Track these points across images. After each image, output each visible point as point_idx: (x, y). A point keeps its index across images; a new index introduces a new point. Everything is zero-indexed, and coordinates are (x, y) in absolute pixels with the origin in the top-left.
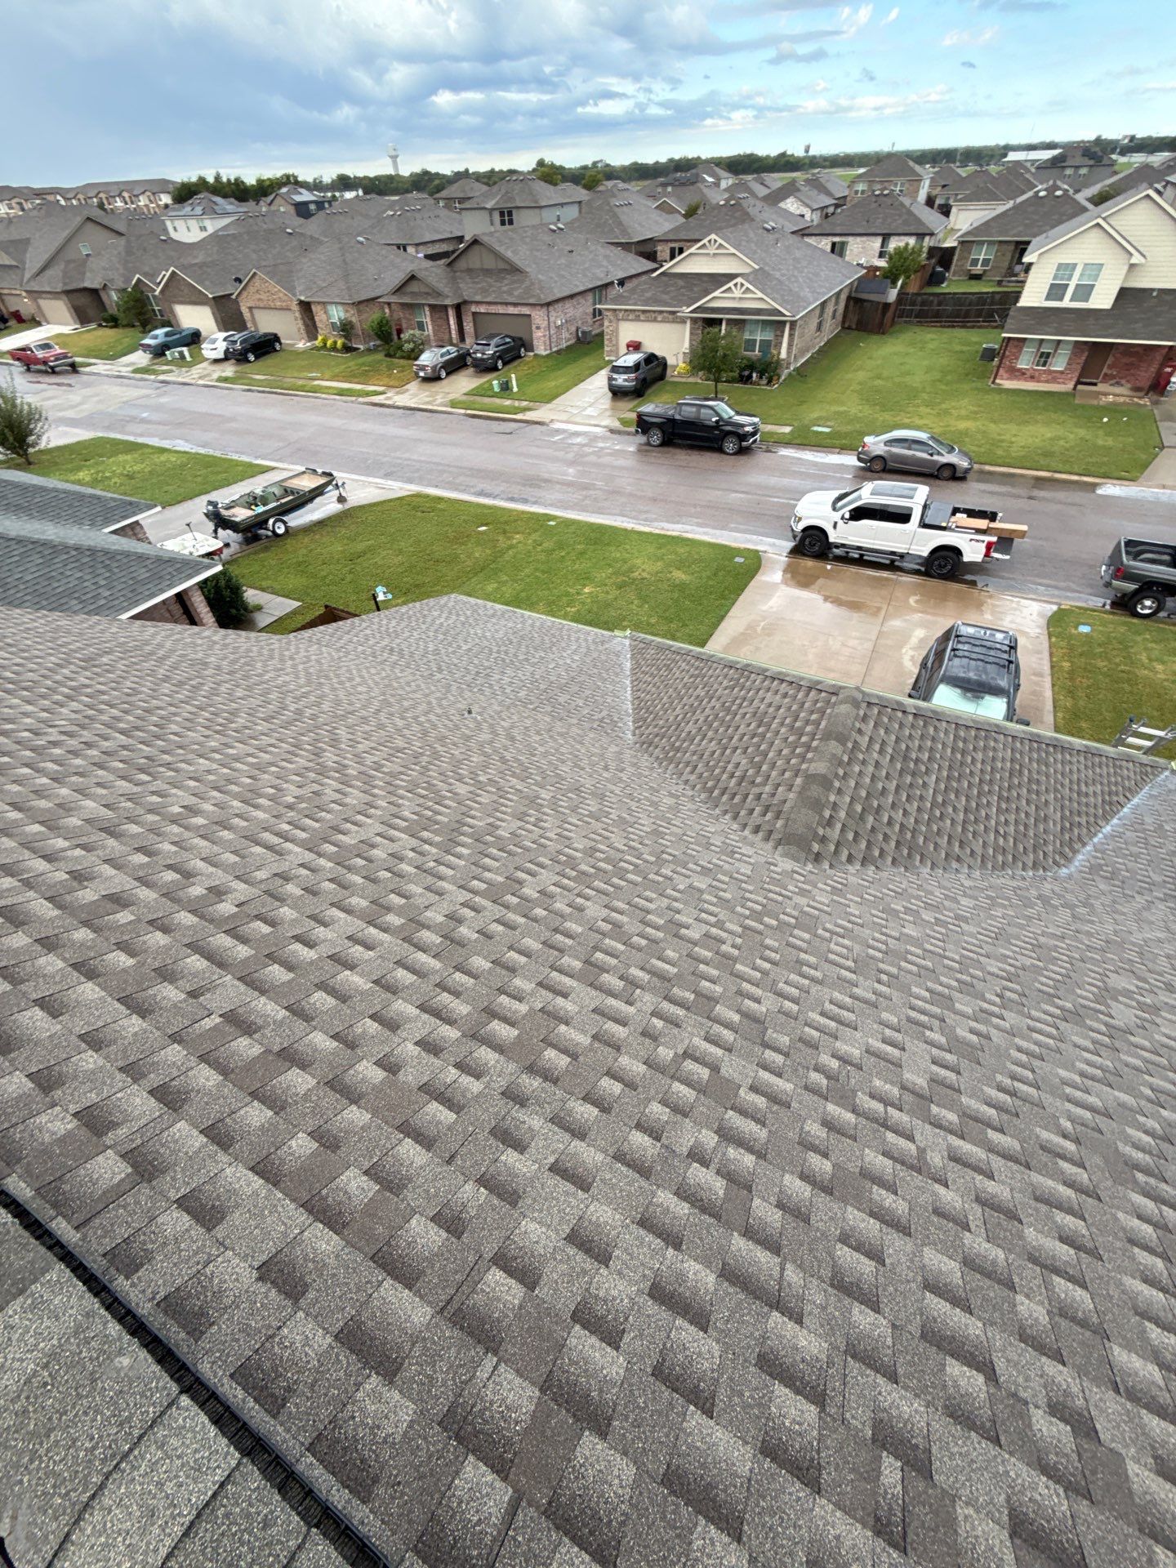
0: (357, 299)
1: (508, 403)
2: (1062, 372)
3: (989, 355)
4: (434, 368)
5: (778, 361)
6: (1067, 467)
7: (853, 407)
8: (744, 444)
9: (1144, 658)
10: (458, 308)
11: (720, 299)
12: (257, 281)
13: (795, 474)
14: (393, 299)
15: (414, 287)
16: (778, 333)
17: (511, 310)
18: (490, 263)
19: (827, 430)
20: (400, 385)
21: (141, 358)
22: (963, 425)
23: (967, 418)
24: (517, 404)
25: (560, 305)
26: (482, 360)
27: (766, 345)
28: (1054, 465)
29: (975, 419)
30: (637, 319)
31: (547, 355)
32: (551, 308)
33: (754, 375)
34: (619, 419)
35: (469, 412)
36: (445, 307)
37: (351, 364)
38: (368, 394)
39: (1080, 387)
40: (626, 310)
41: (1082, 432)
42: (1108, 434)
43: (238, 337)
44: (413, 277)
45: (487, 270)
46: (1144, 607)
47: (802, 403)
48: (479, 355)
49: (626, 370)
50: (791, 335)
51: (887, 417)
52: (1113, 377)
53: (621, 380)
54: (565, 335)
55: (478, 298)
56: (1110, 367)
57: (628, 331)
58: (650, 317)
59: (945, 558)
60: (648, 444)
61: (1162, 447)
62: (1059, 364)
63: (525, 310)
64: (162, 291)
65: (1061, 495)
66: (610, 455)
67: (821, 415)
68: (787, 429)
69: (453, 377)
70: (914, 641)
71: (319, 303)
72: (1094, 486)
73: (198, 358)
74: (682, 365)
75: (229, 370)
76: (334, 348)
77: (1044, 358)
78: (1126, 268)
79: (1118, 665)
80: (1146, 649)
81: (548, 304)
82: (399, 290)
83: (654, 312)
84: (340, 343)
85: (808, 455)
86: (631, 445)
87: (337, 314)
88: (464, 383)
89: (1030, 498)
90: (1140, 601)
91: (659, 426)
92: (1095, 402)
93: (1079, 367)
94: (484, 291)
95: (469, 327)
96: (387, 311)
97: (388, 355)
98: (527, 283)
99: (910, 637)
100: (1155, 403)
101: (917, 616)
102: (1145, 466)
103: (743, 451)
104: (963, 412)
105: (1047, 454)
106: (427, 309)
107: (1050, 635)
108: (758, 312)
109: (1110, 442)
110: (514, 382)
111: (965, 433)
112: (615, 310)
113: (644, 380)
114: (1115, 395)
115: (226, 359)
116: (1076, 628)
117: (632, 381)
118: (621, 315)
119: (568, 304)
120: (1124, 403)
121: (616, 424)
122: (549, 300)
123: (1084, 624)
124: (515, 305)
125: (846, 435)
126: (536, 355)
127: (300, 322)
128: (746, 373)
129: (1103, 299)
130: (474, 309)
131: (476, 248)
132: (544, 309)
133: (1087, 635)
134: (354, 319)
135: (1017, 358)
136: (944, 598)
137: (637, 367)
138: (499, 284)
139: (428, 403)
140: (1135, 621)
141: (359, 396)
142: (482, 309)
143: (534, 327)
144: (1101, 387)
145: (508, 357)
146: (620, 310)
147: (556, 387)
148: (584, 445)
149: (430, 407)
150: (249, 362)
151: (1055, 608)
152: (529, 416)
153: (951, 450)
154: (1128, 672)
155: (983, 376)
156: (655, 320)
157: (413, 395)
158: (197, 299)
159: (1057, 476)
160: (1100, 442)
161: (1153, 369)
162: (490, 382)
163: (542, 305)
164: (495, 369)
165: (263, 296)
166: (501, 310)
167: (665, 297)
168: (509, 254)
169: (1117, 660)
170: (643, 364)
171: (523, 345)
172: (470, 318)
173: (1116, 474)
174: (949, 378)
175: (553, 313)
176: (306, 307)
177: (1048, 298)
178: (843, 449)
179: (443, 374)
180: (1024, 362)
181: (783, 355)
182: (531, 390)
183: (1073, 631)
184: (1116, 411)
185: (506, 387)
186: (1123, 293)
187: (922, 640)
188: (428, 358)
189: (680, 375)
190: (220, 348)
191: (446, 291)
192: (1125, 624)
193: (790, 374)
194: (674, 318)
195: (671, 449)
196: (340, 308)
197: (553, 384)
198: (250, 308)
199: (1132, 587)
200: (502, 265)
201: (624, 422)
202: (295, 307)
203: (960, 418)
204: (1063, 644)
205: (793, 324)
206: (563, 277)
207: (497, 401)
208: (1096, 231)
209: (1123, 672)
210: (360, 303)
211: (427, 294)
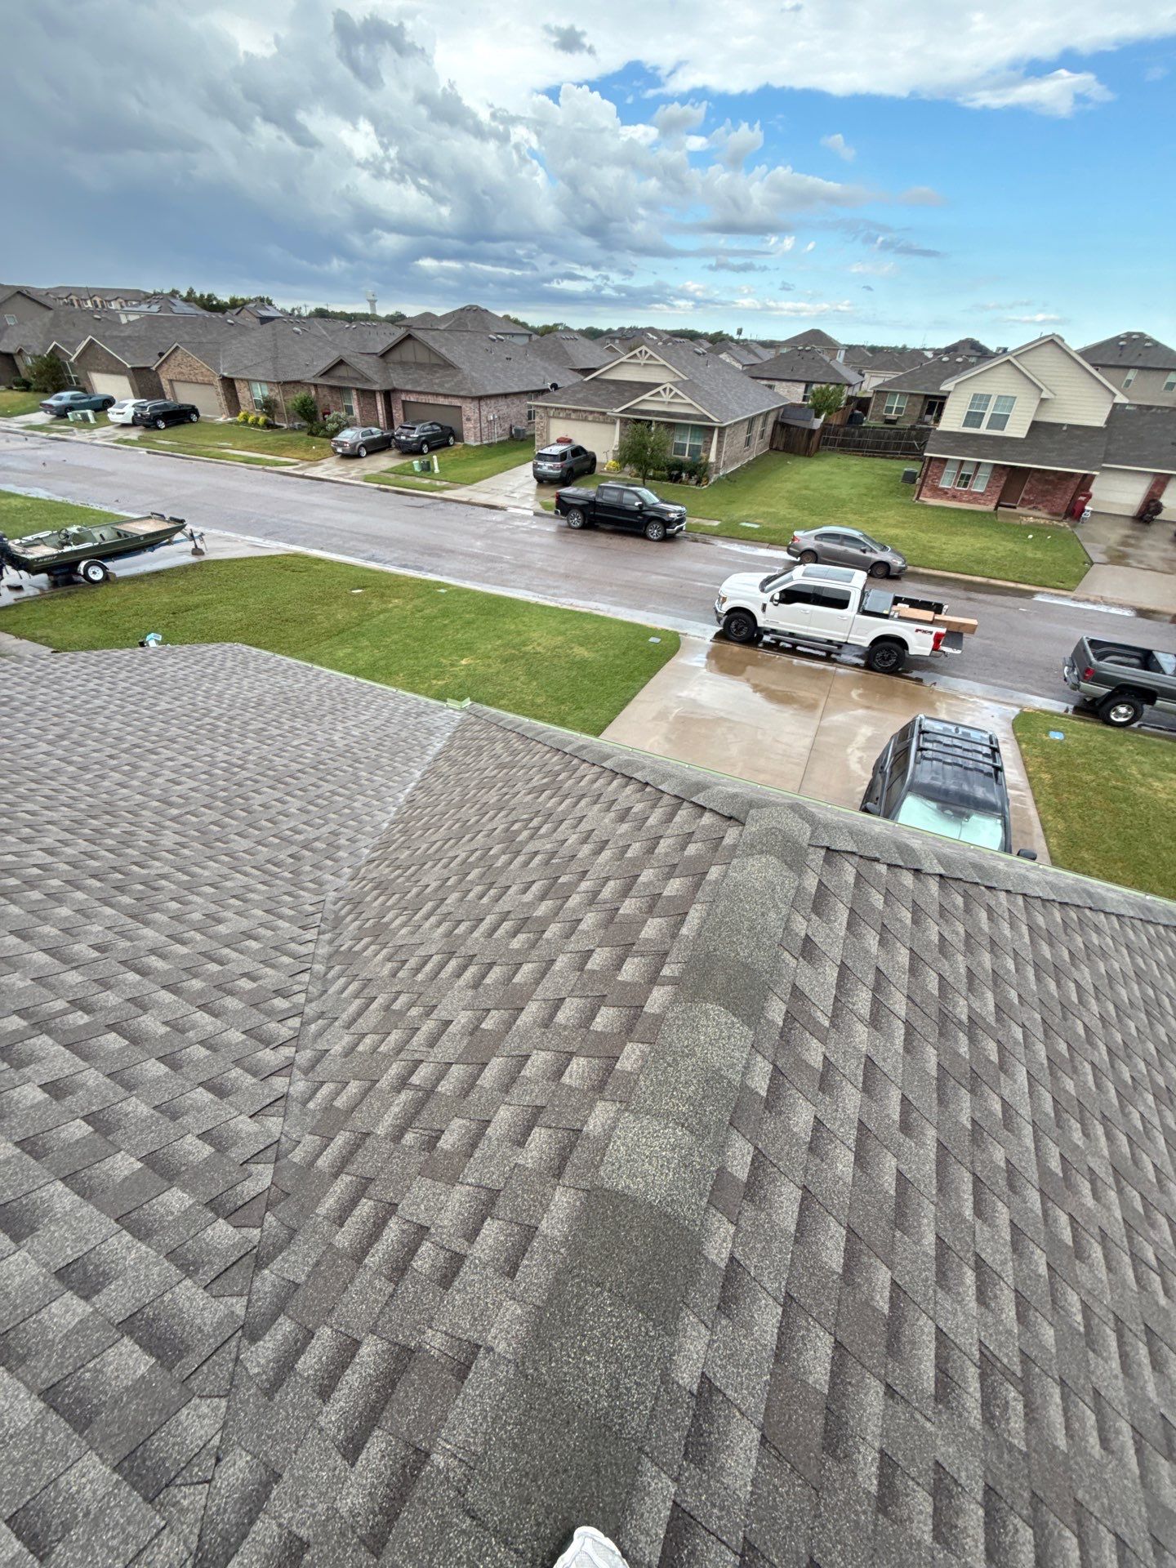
0: (282, 378)
1: (427, 481)
2: (982, 494)
3: (909, 478)
4: (353, 446)
5: (707, 464)
6: (1002, 574)
7: (782, 510)
8: (669, 530)
9: (1134, 770)
10: (388, 395)
11: (649, 403)
12: (179, 354)
13: (721, 562)
14: (320, 381)
15: (342, 371)
16: (707, 439)
17: (441, 401)
18: (423, 357)
19: (756, 526)
20: (315, 461)
21: (41, 418)
22: (893, 532)
23: (895, 526)
24: (438, 483)
25: (493, 401)
26: (406, 442)
27: (695, 450)
28: (988, 571)
29: (903, 528)
30: (568, 418)
31: (477, 447)
32: (482, 403)
33: (684, 475)
34: (541, 503)
35: (382, 486)
36: (373, 392)
37: (270, 439)
38: (277, 464)
39: (1000, 508)
40: (557, 408)
41: (1011, 546)
42: (1037, 548)
43: (148, 404)
44: (341, 363)
45: (421, 364)
46: (1118, 714)
47: (731, 502)
48: (403, 438)
49: (553, 458)
50: (720, 442)
51: (816, 519)
52: (1030, 502)
53: (546, 467)
54: (497, 430)
55: (409, 387)
56: (1028, 493)
57: (559, 428)
58: (581, 416)
59: (889, 650)
60: (570, 526)
61: (1092, 563)
62: (979, 486)
63: (456, 402)
64: (77, 359)
65: (1000, 599)
66: (527, 532)
67: (750, 512)
68: (716, 523)
69: (374, 457)
70: (860, 740)
71: (242, 380)
72: (1032, 594)
73: (102, 422)
74: (611, 462)
75: (134, 434)
76: (255, 424)
77: (965, 480)
78: (1037, 402)
79: (1108, 780)
80: (1135, 762)
81: (480, 398)
82: (326, 373)
83: (585, 411)
84: (262, 419)
85: (736, 548)
86: (551, 526)
87: (260, 392)
88: (386, 462)
89: (969, 599)
90: (1113, 707)
91: (581, 509)
92: (1018, 522)
93: (999, 491)
94: (416, 382)
95: (398, 414)
96: (313, 392)
97: (311, 434)
98: (460, 377)
99: (855, 735)
100: (1074, 526)
101: (860, 712)
102: (1079, 578)
103: (667, 538)
104: (891, 521)
105: (979, 562)
106: (354, 393)
107: (1019, 741)
108: (687, 416)
109: (1039, 555)
110: (436, 463)
111: (896, 538)
112: (546, 407)
113: (570, 470)
114: (1035, 517)
115: (134, 424)
116: (1047, 734)
117: (558, 469)
118: (551, 413)
119: (502, 402)
120: (1045, 525)
121: (539, 508)
122: (480, 394)
123: (1055, 730)
124: (446, 396)
125: (775, 532)
126: (465, 445)
127: (222, 398)
128: (675, 473)
129: (1017, 428)
130: (403, 397)
131: (410, 344)
132: (476, 403)
133: (1061, 742)
134: (278, 398)
135: (939, 478)
136: (889, 694)
137: (563, 456)
138: (430, 377)
139: (341, 476)
140: (1110, 729)
141: (268, 465)
142: (412, 398)
143: (464, 419)
144: (1019, 510)
145: (434, 442)
146: (552, 408)
147: (481, 472)
148: (500, 523)
149: (341, 480)
150: (159, 429)
151: (1017, 711)
152: (448, 494)
153: (884, 548)
154: (1122, 789)
155: (907, 494)
156: (585, 420)
157: (330, 468)
158: (114, 369)
159: (993, 581)
160: (1030, 554)
161: (1068, 497)
162: (411, 463)
163: (473, 398)
164: (418, 452)
165: (185, 370)
166: (431, 400)
167: (596, 399)
168: (443, 351)
169: (1106, 773)
170: (569, 454)
171: (452, 433)
172: (400, 406)
173: (1052, 584)
174: (874, 493)
175: (484, 407)
176: (229, 384)
177: (965, 425)
178: (772, 544)
179: (364, 453)
180: (946, 482)
181: (712, 458)
182: (454, 473)
183: (1045, 738)
184: (1038, 530)
185: (427, 468)
186: (1035, 425)
187: (869, 739)
188: (349, 436)
189: (609, 471)
190: (129, 413)
191: (376, 377)
192: (1098, 732)
193: (719, 478)
194: (604, 419)
195: (592, 533)
196: (265, 386)
197: (478, 469)
198: (171, 381)
199: (1105, 691)
200: (435, 360)
201: (545, 506)
202: (218, 384)
203: (887, 525)
204: (1036, 751)
205: (722, 430)
206: (498, 378)
207: (418, 480)
208: (1007, 367)
209: (1115, 788)
210: (286, 383)
211: (357, 379)
